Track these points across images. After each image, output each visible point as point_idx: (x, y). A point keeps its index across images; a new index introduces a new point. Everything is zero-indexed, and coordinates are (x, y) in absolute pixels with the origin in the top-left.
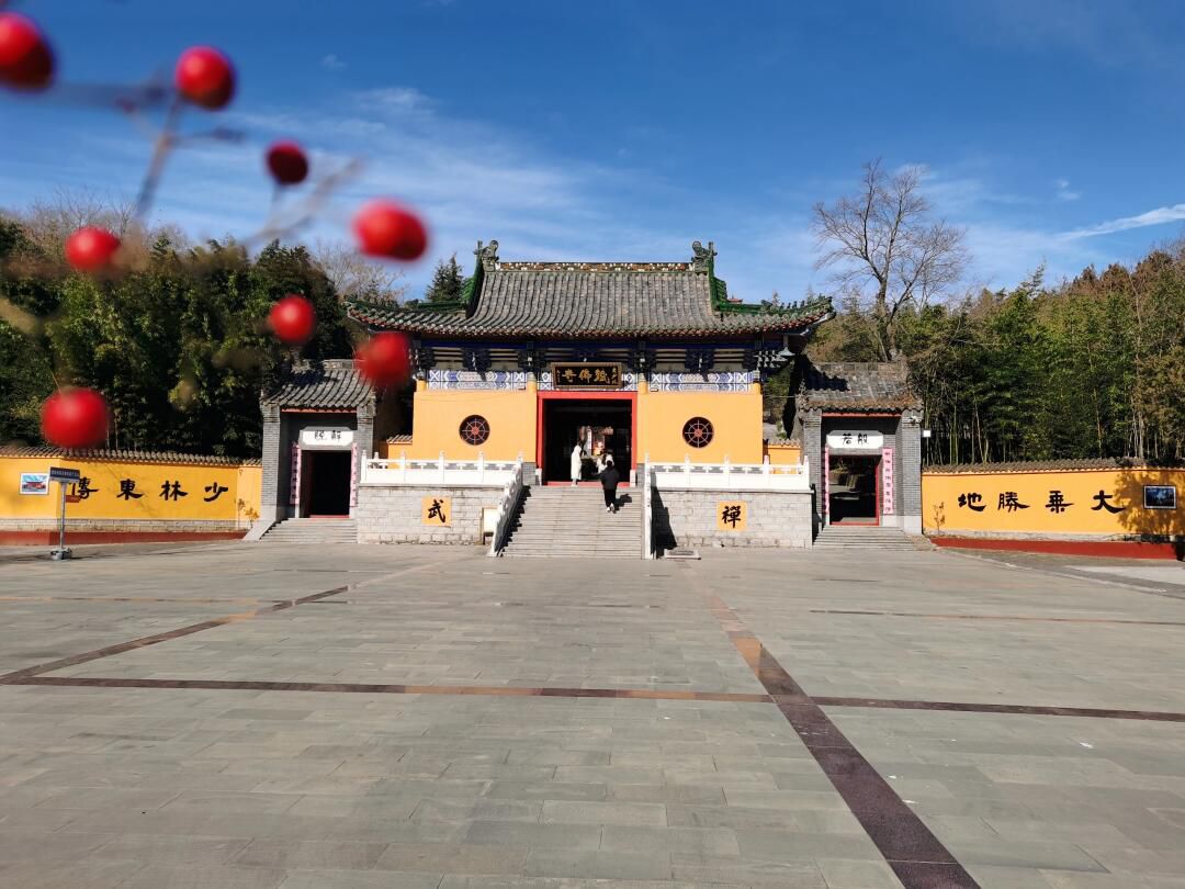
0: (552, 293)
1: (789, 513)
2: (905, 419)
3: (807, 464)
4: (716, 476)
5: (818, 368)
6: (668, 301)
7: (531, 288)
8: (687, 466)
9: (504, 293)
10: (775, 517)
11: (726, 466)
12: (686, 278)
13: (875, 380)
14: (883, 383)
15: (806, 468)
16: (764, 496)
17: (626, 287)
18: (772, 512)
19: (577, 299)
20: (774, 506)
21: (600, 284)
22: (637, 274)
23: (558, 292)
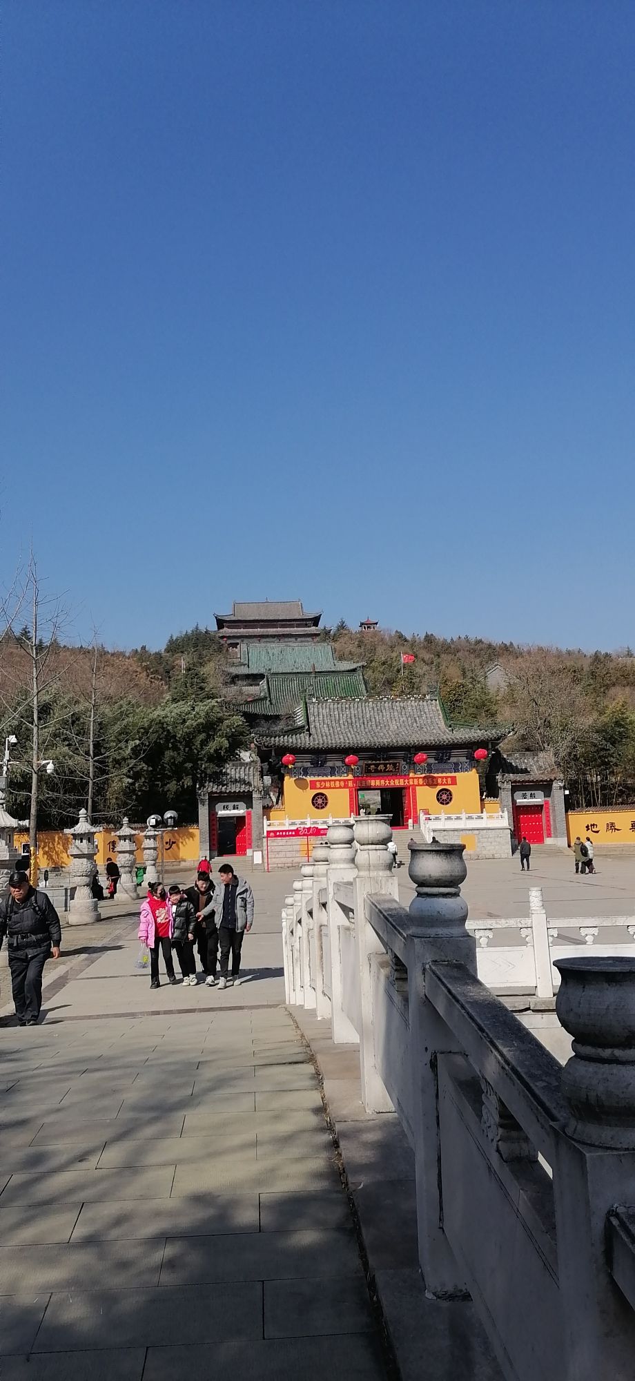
0: (349, 716)
1: (498, 840)
2: (555, 785)
3: (506, 813)
4: (459, 821)
5: (505, 756)
6: (417, 719)
7: (336, 713)
8: (443, 816)
9: (321, 716)
10: (491, 843)
11: (464, 816)
12: (425, 703)
13: (538, 761)
14: (541, 764)
15: (506, 814)
16: (485, 831)
17: (392, 711)
18: (489, 839)
19: (365, 719)
20: (491, 836)
21: (376, 709)
22: (396, 702)
23: (353, 715)
